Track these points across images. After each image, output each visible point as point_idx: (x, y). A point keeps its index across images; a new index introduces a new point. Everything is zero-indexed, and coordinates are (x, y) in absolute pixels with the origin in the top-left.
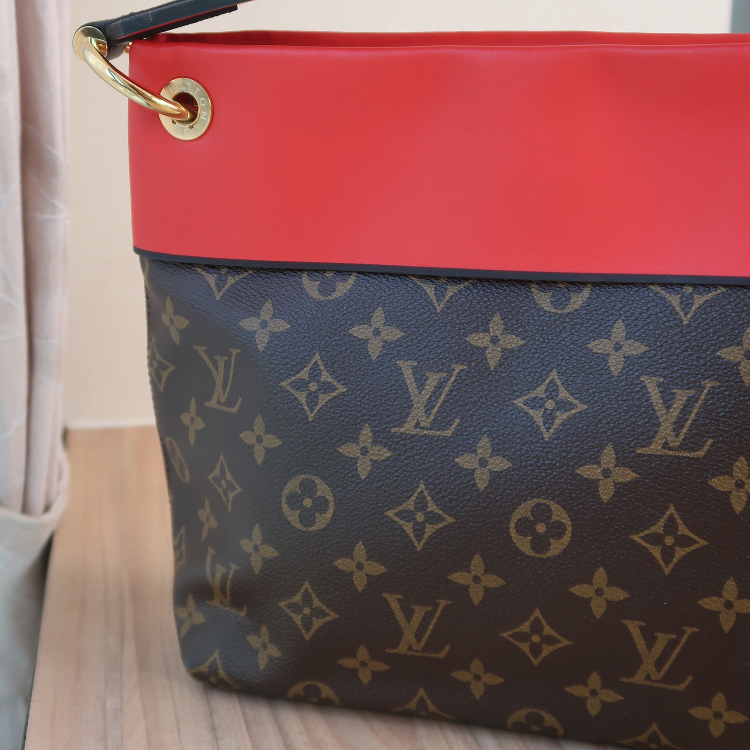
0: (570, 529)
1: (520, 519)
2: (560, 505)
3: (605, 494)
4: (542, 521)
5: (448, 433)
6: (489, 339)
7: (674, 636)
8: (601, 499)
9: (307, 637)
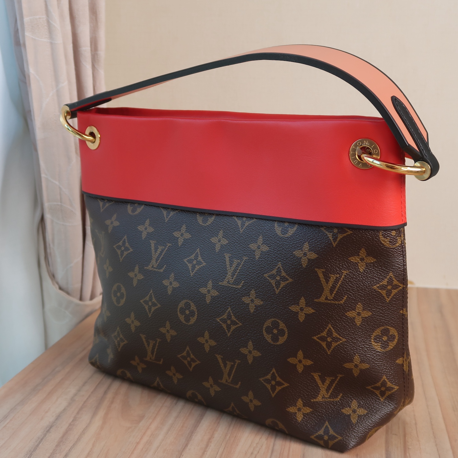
0: (196, 313)
1: (181, 307)
2: (193, 303)
3: (208, 300)
4: (188, 309)
5: (162, 271)
6: (180, 234)
7: (233, 363)
8: (206, 302)
9: (119, 350)
